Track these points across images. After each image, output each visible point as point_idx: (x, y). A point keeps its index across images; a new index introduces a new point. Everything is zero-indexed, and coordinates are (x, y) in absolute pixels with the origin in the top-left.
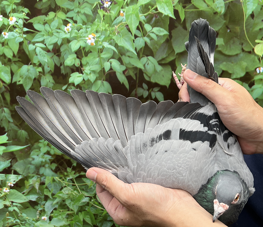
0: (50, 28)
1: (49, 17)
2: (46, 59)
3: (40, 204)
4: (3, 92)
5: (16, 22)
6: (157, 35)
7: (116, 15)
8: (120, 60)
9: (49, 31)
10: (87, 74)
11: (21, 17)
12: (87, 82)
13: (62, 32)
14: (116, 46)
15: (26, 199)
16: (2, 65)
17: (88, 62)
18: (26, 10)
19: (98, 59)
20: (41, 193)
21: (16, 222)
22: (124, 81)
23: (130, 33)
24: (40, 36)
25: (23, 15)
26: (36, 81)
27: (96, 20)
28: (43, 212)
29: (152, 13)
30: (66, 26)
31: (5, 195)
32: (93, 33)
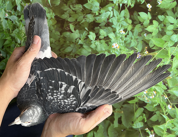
0: (122, 21)
1: (129, 20)
10: (95, 43)
13: (120, 28)
17: (102, 44)
18: (132, 6)
19: (104, 50)
24: (117, 14)
25: (129, 4)
26: (90, 11)
27: (127, 49)
30: (123, 31)
32: (120, 47)
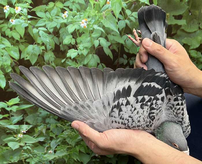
2: (48, 40)
3: (47, 143)
4: (14, 66)
5: (21, 11)
6: (135, 18)
7: (104, 4)
8: (106, 38)
9: (50, 18)
11: (25, 7)
12: (81, 56)
14: (104, 27)
15: (36, 140)
16: (12, 45)
20: (48, 135)
21: (30, 156)
22: (109, 53)
23: (115, 17)
28: (49, 148)
29: (132, 1)
31: (20, 139)
